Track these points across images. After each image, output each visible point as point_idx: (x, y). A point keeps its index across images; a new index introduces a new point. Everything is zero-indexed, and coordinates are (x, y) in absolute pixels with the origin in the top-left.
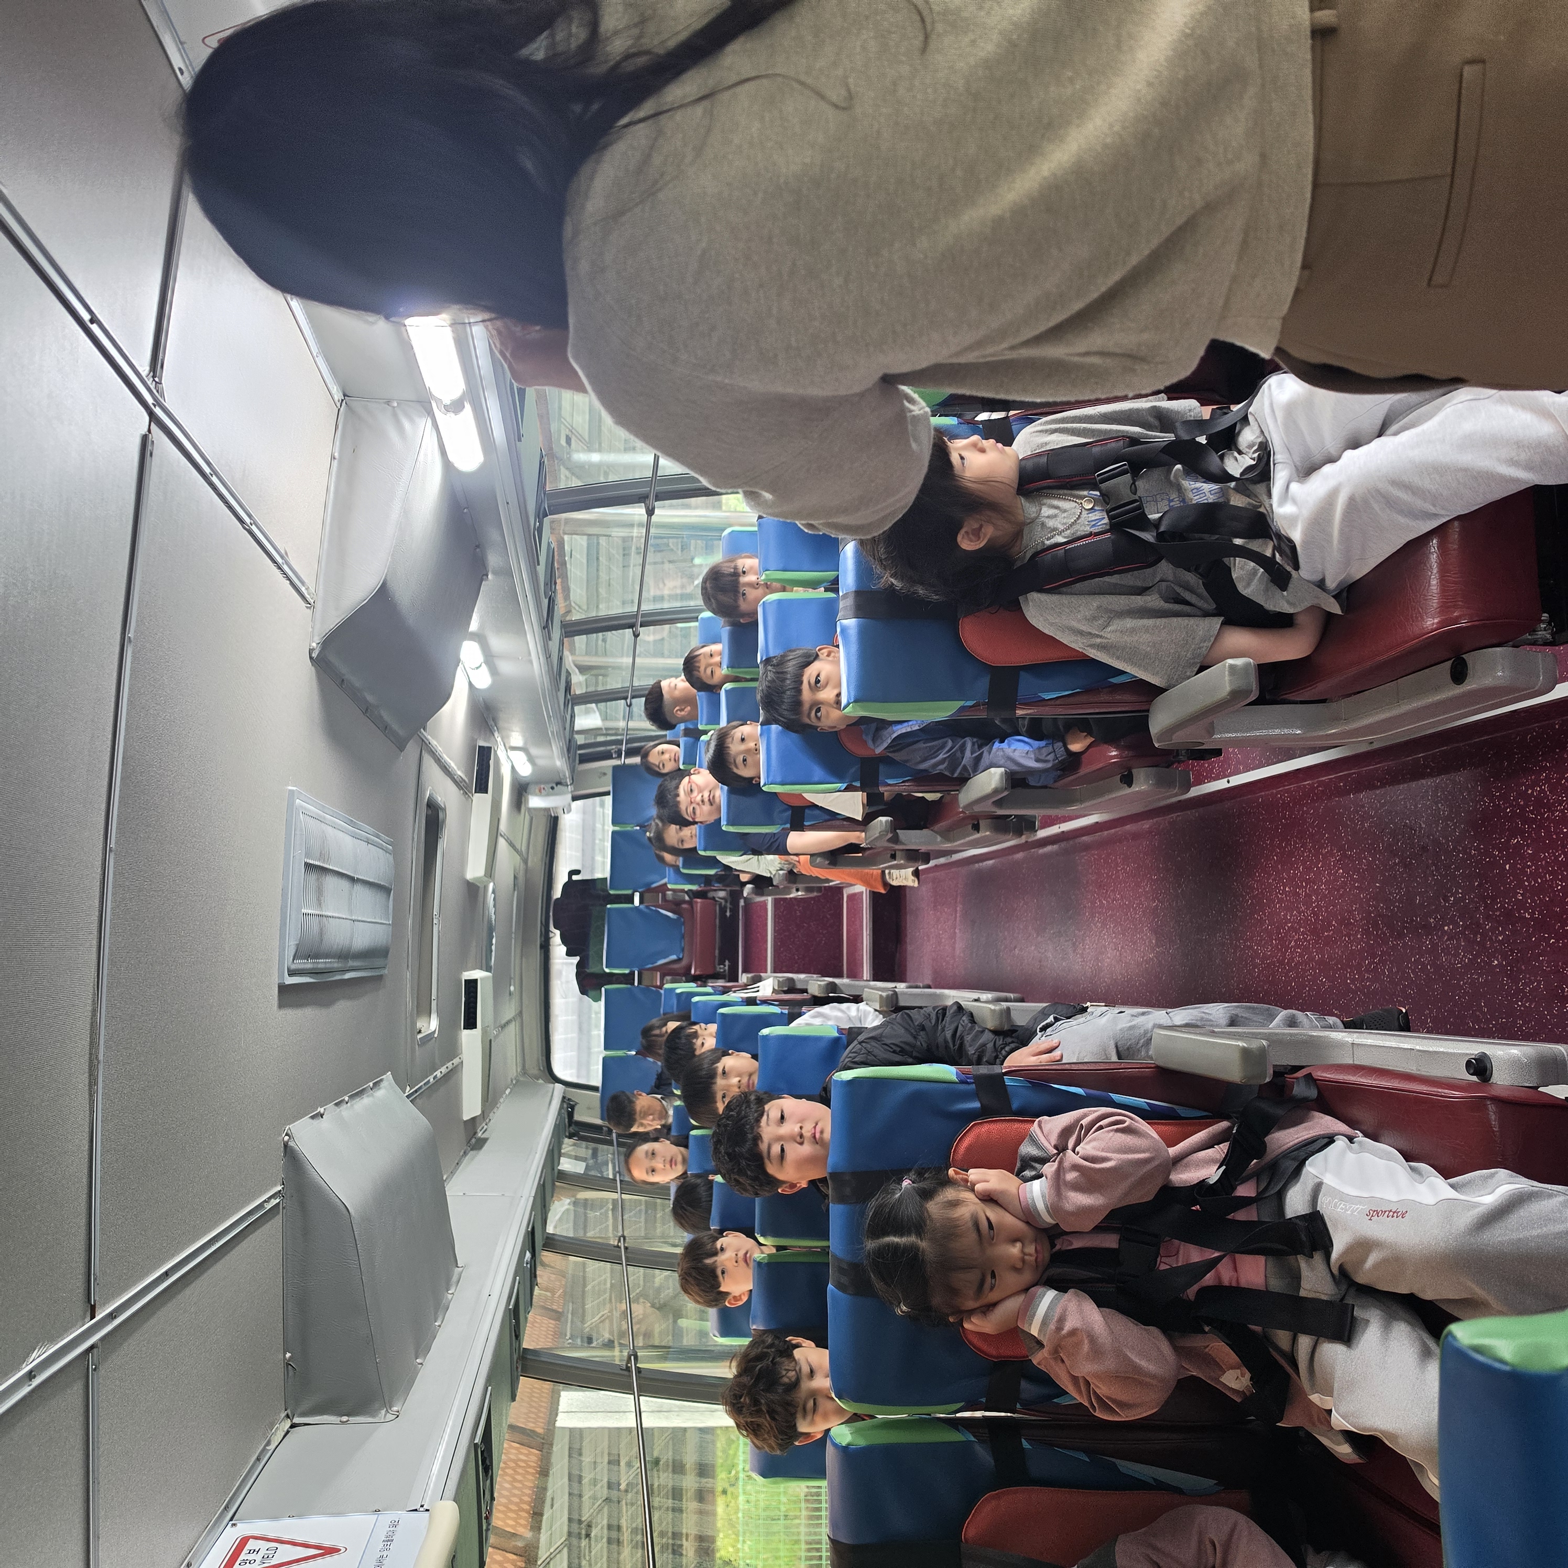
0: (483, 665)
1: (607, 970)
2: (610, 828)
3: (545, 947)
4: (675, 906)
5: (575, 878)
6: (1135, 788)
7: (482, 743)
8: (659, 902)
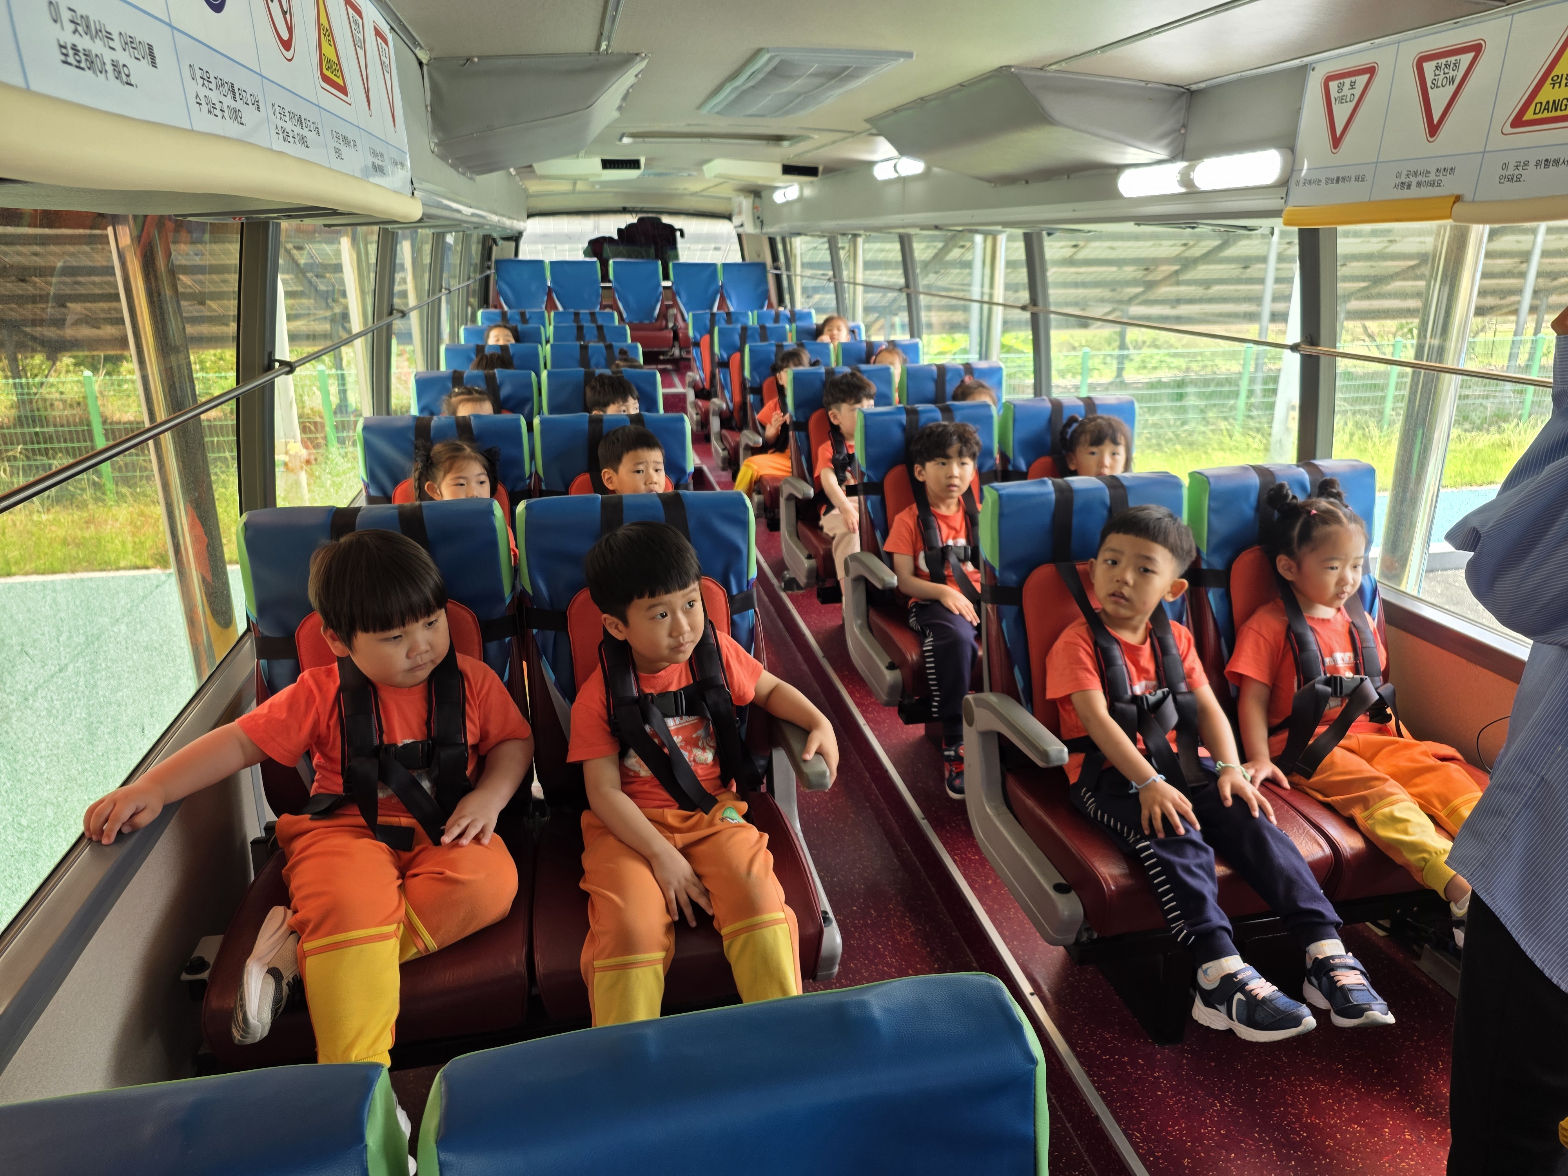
0: (896, 175)
1: (611, 262)
2: (719, 262)
3: (625, 211)
4: (663, 315)
5: (678, 234)
6: (886, 671)
7: (821, 169)
8: (667, 303)
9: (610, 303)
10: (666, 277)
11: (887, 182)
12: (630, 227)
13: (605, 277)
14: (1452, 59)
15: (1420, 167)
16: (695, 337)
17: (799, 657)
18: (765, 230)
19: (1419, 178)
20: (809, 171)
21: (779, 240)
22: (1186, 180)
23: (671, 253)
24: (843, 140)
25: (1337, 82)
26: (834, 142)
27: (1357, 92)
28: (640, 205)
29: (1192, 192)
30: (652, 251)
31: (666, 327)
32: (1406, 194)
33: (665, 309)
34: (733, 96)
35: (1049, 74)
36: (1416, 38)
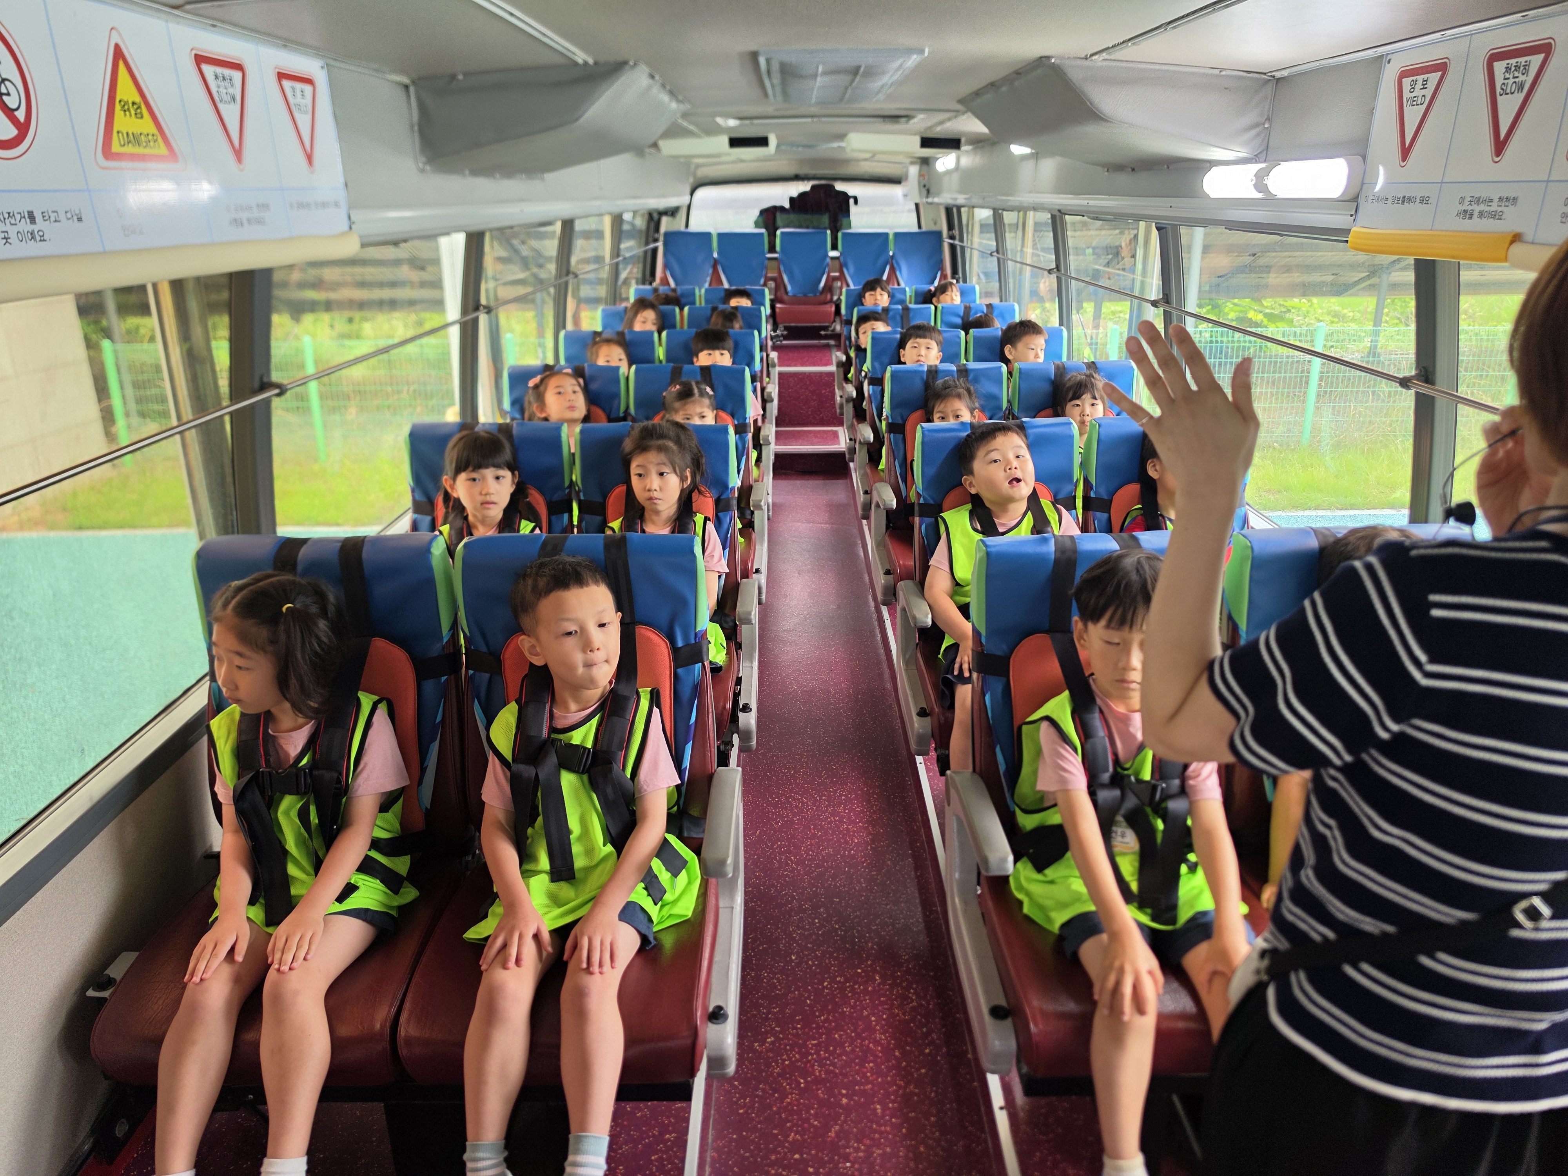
1: (778, 232)
2: (891, 231)
4: (829, 288)
5: (852, 201)
7: (964, 142)
8: (832, 274)
9: (775, 275)
10: (834, 247)
11: (1024, 158)
12: (803, 195)
13: (772, 249)
14: (1522, 60)
15: (1483, 193)
18: (930, 200)
19: (1482, 207)
20: (951, 143)
21: (955, 211)
22: (1262, 184)
23: (845, 221)
27: (1428, 94)
28: (814, 172)
30: (825, 219)
31: (832, 299)
32: (1467, 224)
33: (831, 280)
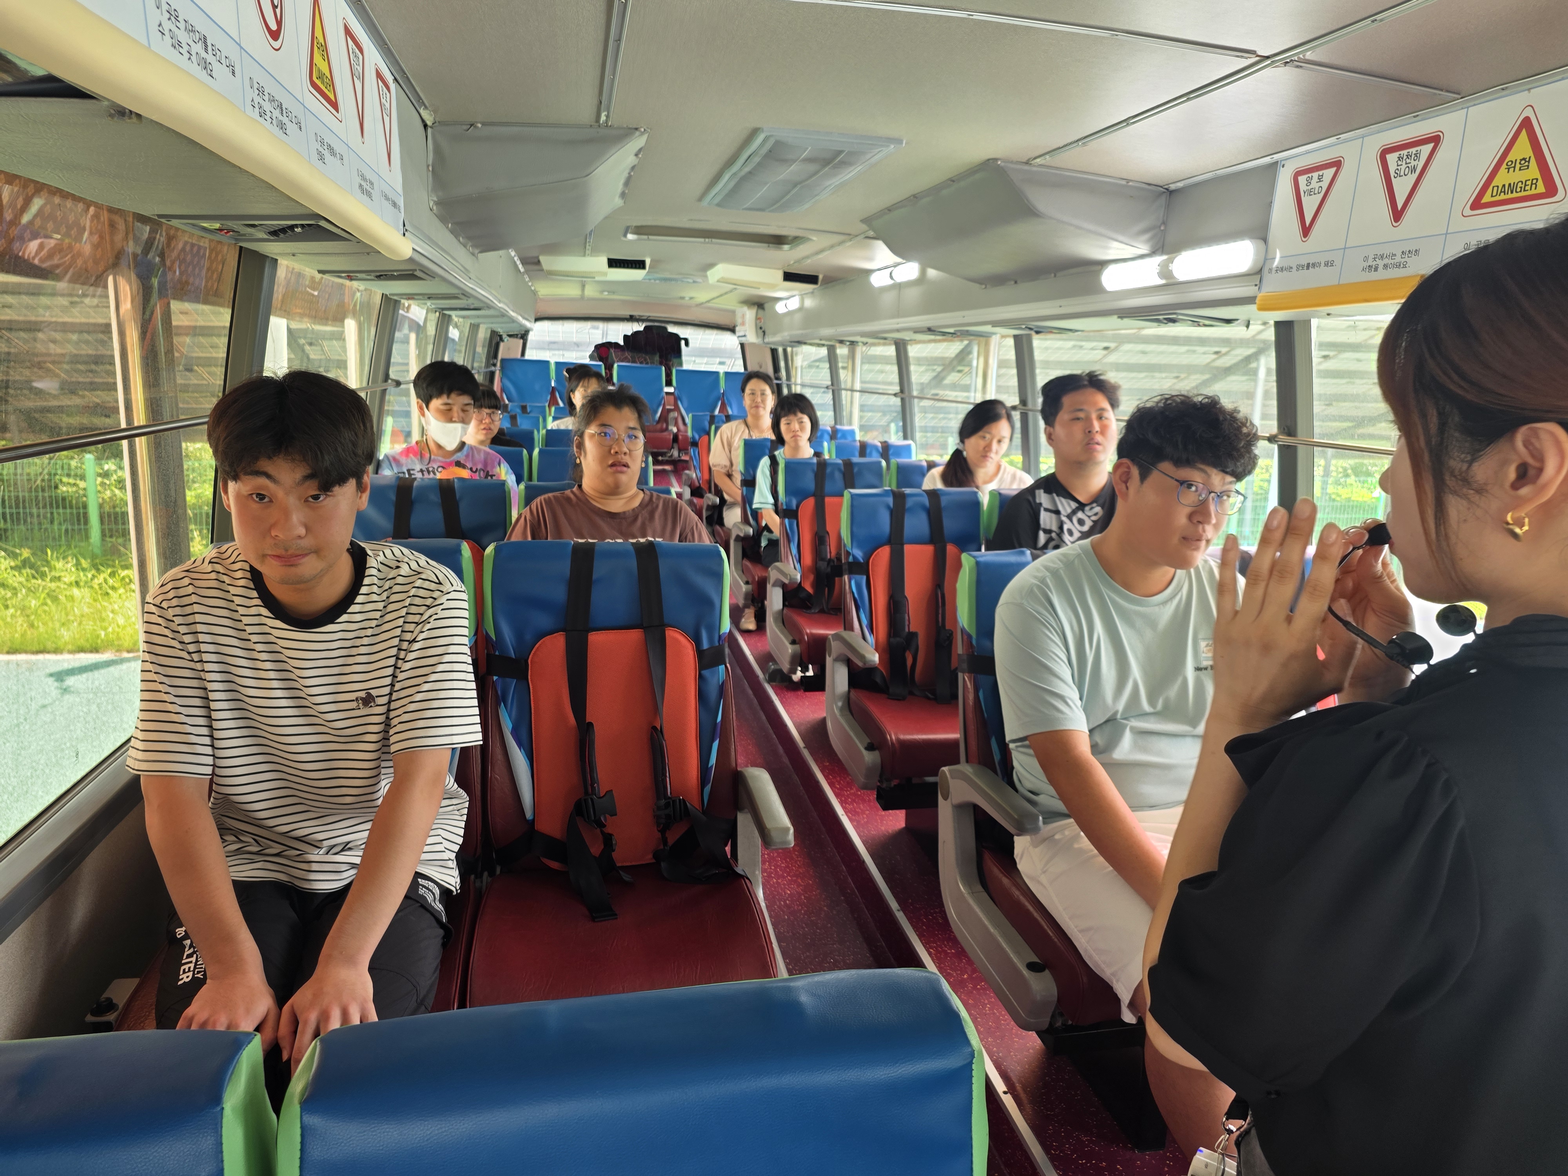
0: (891, 282)
1: (615, 366)
2: (722, 370)
3: (632, 319)
4: (664, 418)
5: (683, 342)
6: (865, 752)
7: (821, 277)
8: (668, 407)
10: (669, 383)
11: (883, 289)
12: (636, 334)
14: (1413, 150)
15: (1387, 251)
16: (693, 437)
17: (781, 750)
18: (766, 340)
19: (1386, 261)
20: (810, 279)
21: (780, 350)
22: (1165, 272)
23: (677, 360)
24: (841, 243)
25: (1306, 176)
26: (832, 247)
27: (1325, 184)
28: (648, 314)
29: (1171, 284)
30: (657, 358)
31: (667, 430)
32: (1373, 276)
33: (667, 412)
34: (732, 184)
35: (1035, 169)
36: (1379, 132)
